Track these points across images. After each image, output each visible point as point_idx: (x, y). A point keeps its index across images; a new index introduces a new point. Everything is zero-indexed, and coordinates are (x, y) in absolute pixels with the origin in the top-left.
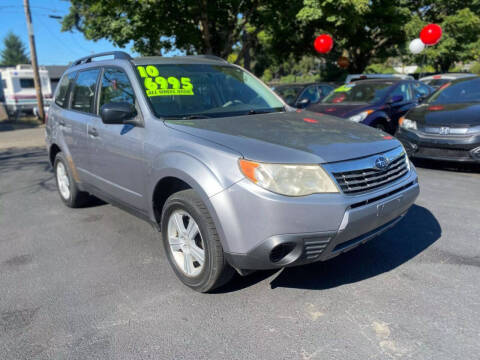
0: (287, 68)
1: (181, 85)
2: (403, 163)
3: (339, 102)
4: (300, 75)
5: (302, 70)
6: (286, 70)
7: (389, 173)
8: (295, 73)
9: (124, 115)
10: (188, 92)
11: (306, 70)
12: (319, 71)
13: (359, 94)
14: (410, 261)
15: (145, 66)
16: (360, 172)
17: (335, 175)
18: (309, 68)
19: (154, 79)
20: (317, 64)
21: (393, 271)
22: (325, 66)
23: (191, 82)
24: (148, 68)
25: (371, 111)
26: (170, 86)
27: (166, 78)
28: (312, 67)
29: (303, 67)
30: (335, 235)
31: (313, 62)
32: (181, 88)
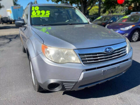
0: (114, 10)
1: (46, 13)
2: (125, 50)
3: (124, 22)
4: (118, 13)
5: (119, 11)
6: (114, 11)
7: (113, 55)
8: (117, 12)
9: (21, 24)
10: (47, 16)
11: (120, 11)
12: (125, 11)
13: (132, 19)
14: (127, 91)
15: (35, 7)
16: (96, 54)
17: (80, 55)
18: (121, 11)
19: (36, 11)
20: (124, 9)
21: (117, 95)
22: (127, 10)
23: (50, 12)
24: (36, 7)
25: (134, 25)
26: (41, 14)
27: (41, 11)
28: (123, 10)
29: (120, 10)
30: (77, 82)
31: (123, 9)
32: (45, 14)
